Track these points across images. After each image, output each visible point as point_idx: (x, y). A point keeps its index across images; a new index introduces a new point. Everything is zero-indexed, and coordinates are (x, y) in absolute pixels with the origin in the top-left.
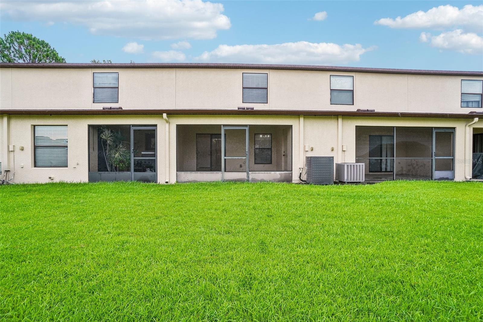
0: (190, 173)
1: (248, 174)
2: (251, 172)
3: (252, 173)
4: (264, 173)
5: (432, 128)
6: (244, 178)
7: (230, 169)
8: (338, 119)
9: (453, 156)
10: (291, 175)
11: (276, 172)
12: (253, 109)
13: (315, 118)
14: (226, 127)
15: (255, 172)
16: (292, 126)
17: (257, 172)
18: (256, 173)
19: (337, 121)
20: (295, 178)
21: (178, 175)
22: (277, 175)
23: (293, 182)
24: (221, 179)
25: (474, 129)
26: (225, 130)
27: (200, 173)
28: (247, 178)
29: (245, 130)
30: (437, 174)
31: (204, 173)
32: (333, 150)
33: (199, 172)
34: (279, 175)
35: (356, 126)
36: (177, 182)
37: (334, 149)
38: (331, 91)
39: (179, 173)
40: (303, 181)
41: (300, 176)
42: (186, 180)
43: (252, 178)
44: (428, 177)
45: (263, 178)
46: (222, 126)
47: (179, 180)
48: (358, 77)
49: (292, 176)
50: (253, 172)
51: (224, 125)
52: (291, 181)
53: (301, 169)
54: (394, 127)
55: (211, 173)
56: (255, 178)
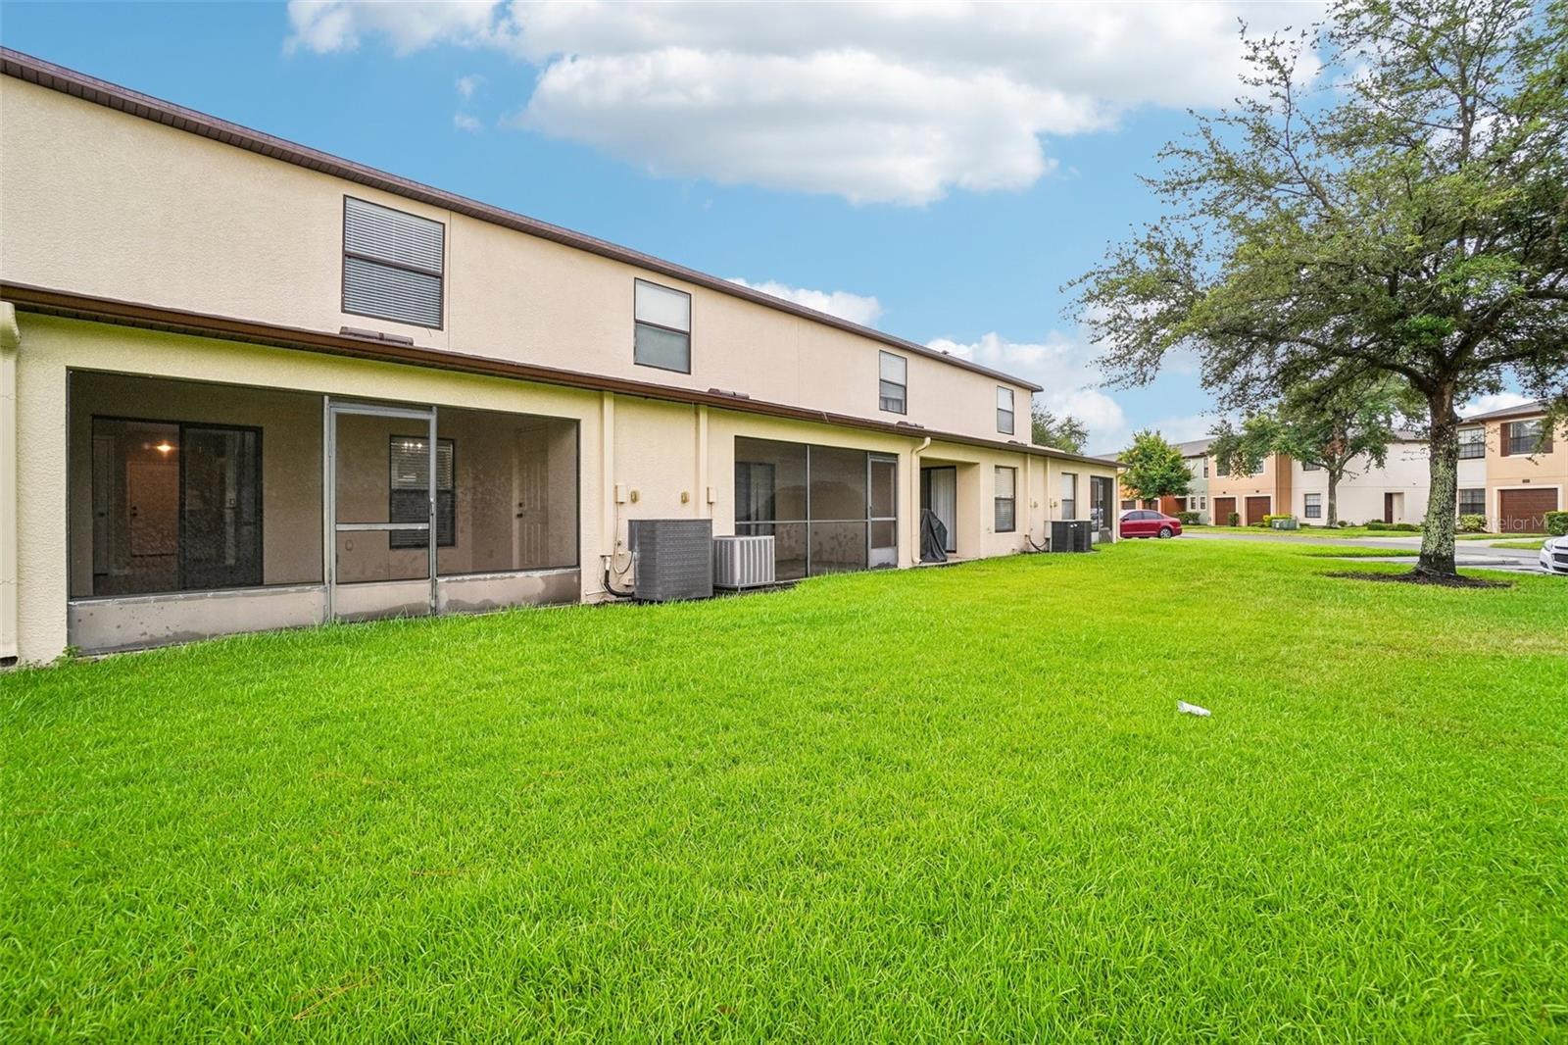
0: (156, 601)
1: (434, 584)
2: (447, 579)
3: (448, 582)
4: (492, 579)
5: (866, 451)
6: (422, 604)
7: (363, 573)
8: (697, 415)
9: (895, 516)
10: (576, 579)
11: (530, 573)
12: (411, 344)
13: (640, 404)
14: (341, 404)
15: (459, 578)
16: (577, 422)
17: (466, 577)
18: (463, 581)
19: (693, 419)
20: (591, 587)
21: (75, 618)
22: (535, 581)
23: (583, 601)
24: (321, 615)
25: (922, 459)
26: (339, 416)
27: (214, 597)
28: (433, 602)
29: (427, 423)
30: (877, 555)
31: (235, 595)
32: (685, 501)
33: (210, 594)
34: (540, 581)
35: (736, 437)
36: (74, 650)
37: (691, 498)
38: (636, 326)
39: (81, 606)
40: (618, 595)
41: (607, 581)
42: (134, 633)
43: (450, 601)
44: (862, 564)
45: (488, 597)
46: (326, 398)
47: (86, 641)
48: (702, 299)
49: (579, 584)
50: (454, 578)
51: (336, 398)
52: (578, 597)
53: (608, 559)
54: (806, 445)
55: (273, 594)
56: (461, 599)
